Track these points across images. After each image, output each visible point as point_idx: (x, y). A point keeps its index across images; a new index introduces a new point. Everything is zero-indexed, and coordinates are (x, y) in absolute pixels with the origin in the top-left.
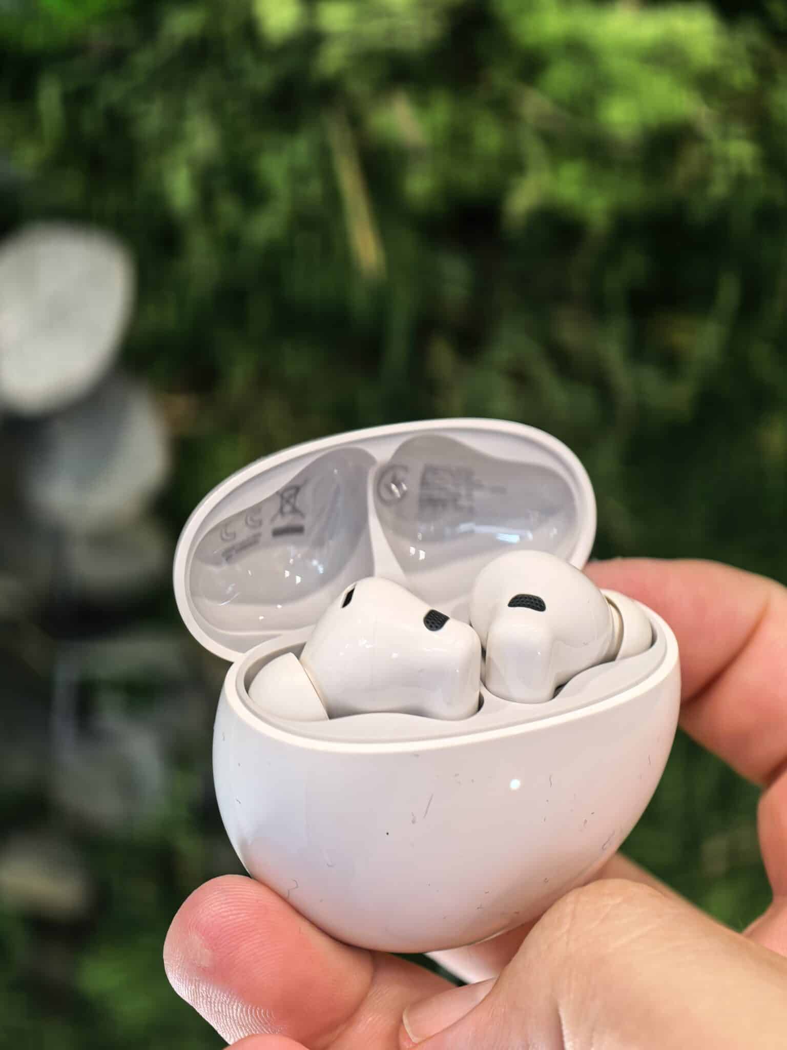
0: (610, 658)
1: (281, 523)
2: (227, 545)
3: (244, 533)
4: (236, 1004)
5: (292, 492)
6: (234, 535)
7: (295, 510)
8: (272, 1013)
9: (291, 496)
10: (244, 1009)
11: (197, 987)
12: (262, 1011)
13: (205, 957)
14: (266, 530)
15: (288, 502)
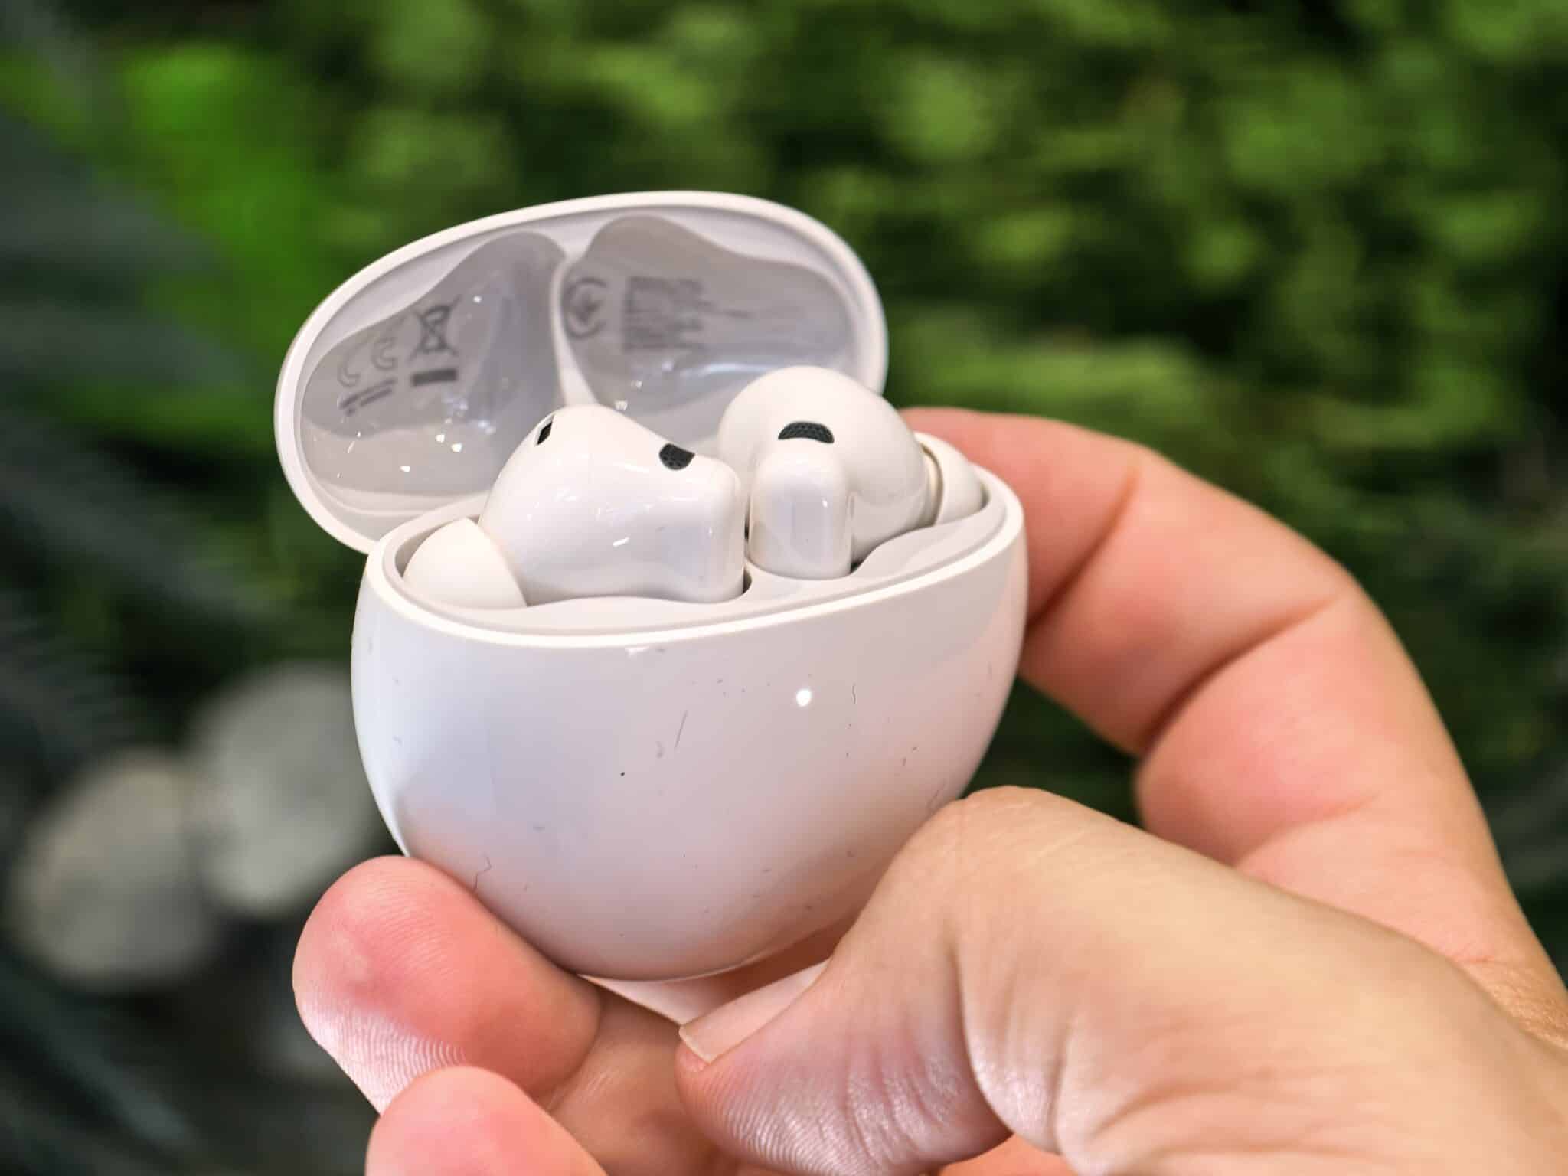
0: (927, 520)
1: (422, 365)
2: (351, 392)
3: (369, 376)
4: (408, 1040)
5: (437, 316)
6: (357, 376)
7: (442, 346)
8: (462, 1052)
9: (437, 322)
10: (421, 1046)
11: (349, 1017)
12: (447, 1049)
13: (359, 967)
14: (403, 374)
15: (433, 331)
